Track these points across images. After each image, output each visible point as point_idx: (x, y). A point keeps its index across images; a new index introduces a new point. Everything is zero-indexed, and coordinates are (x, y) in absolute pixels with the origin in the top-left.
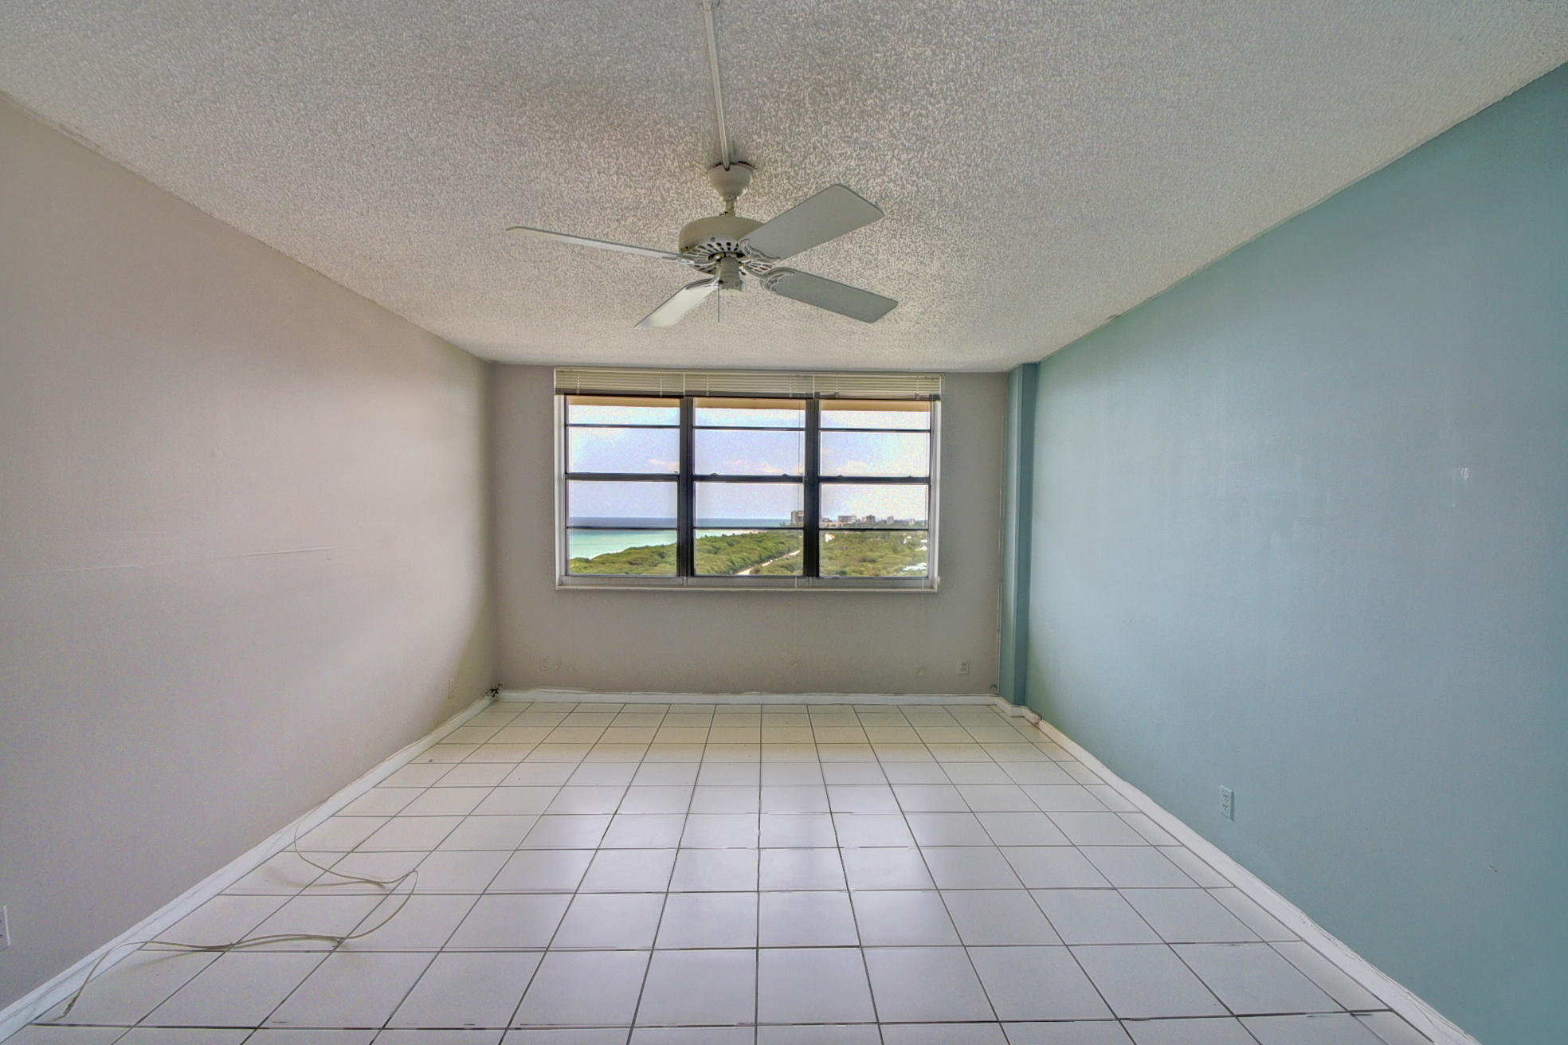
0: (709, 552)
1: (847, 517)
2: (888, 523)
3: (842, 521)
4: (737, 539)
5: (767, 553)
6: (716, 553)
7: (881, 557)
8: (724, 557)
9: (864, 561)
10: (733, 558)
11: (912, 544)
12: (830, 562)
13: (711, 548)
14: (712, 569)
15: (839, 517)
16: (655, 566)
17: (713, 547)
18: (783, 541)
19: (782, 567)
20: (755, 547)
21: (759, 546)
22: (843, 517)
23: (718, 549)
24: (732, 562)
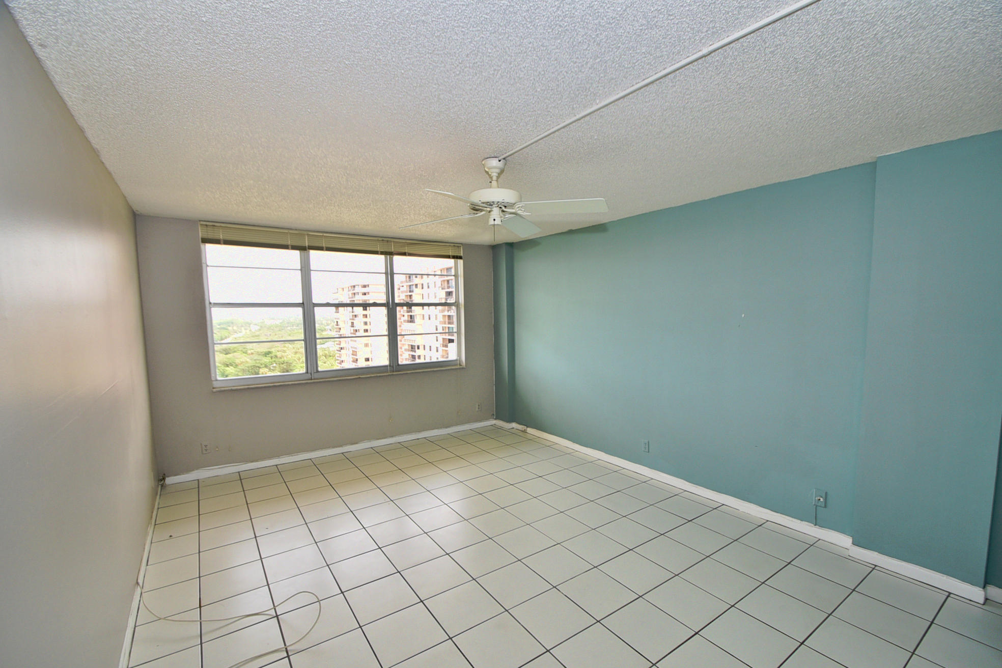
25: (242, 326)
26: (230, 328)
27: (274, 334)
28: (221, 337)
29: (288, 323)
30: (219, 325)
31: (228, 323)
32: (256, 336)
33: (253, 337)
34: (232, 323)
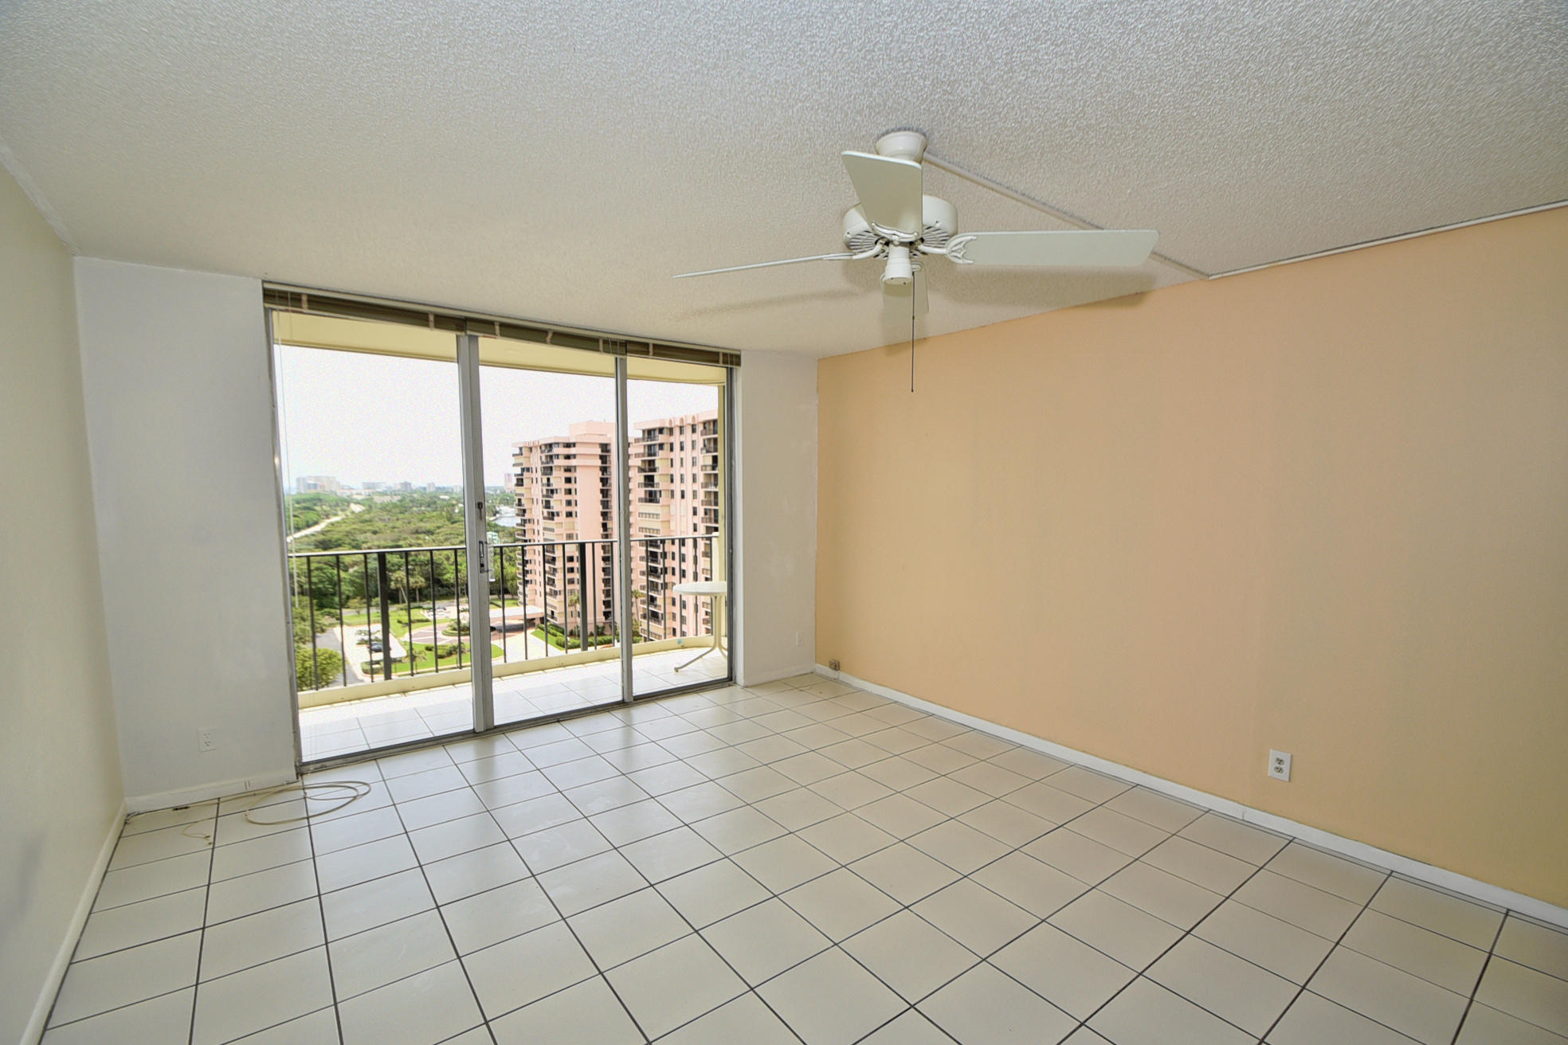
25: (337, 505)
26: (317, 508)
27: (395, 518)
28: (307, 522)
29: (411, 501)
30: (298, 503)
31: (312, 499)
32: (366, 521)
33: (362, 522)
34: (320, 500)
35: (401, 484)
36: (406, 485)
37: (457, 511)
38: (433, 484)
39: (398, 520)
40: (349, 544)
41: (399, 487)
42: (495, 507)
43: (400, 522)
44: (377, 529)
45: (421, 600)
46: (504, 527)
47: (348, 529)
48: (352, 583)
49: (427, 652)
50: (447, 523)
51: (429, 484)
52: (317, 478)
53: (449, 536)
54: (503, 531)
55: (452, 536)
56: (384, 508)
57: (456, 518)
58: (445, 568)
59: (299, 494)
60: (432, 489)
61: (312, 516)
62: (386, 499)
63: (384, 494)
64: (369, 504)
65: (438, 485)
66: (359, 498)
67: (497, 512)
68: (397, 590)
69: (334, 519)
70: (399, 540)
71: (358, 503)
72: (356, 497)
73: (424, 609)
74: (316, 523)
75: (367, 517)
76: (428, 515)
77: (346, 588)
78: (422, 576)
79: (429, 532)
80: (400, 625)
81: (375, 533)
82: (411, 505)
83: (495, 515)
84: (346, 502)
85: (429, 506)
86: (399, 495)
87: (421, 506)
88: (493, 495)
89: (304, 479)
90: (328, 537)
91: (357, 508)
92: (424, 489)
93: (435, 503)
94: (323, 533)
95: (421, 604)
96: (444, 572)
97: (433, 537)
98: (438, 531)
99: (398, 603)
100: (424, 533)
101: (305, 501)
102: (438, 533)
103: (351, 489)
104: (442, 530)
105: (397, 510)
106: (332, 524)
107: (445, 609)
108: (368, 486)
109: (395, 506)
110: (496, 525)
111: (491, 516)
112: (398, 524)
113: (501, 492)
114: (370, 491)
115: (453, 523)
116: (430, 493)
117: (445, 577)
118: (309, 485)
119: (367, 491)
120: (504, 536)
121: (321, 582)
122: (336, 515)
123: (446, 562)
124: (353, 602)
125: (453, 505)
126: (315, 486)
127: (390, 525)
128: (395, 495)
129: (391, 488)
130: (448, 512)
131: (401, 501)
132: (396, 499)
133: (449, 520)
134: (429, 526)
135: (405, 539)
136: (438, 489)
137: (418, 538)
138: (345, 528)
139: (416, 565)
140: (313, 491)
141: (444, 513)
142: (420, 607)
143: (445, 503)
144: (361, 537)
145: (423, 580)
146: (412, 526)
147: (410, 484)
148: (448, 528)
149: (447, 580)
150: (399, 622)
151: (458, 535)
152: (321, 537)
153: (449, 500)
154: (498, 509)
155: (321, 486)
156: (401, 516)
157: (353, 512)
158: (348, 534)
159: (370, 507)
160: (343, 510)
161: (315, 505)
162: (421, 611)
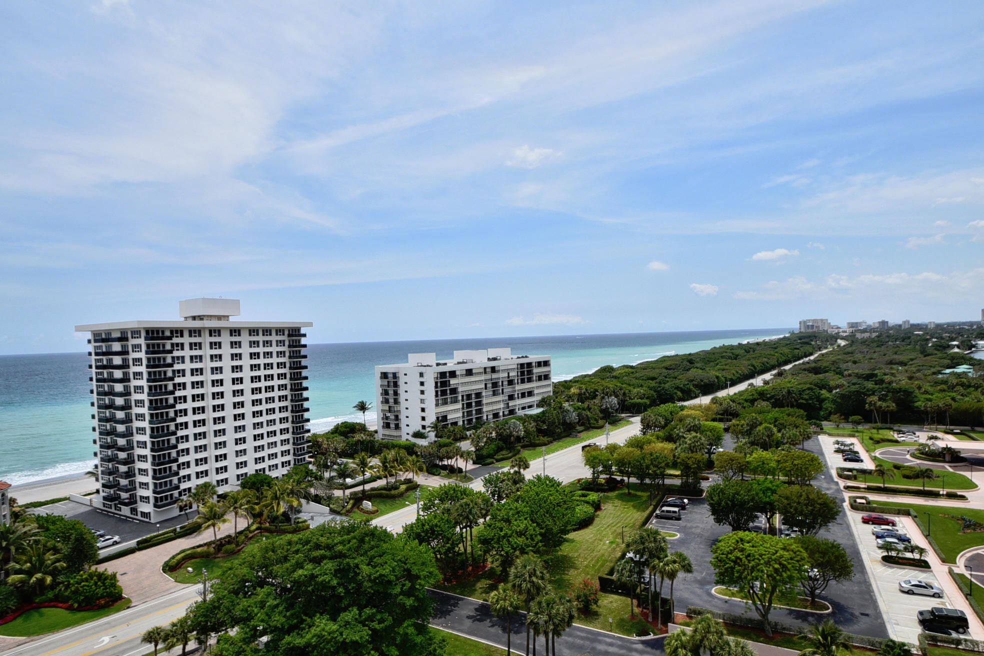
0: (730, 358)
1: (857, 323)
2: (903, 328)
3: (852, 327)
4: (753, 347)
5: (784, 358)
6: (736, 359)
7: (912, 360)
8: (747, 363)
9: (891, 363)
10: (754, 363)
11: (940, 346)
12: (854, 366)
13: (731, 355)
14: (737, 372)
15: (849, 323)
16: (687, 370)
17: (733, 354)
18: (797, 347)
19: (805, 370)
20: (772, 353)
21: (777, 352)
22: (852, 323)
23: (737, 355)
24: (753, 366)
35: (879, 322)
36: (884, 323)
37: (930, 345)
38: (908, 321)
39: (874, 352)
40: (834, 371)
41: (877, 325)
42: (970, 341)
43: (876, 354)
44: (856, 359)
45: (891, 423)
46: (980, 360)
47: (833, 359)
48: (834, 402)
49: (895, 471)
50: (920, 355)
51: (905, 322)
52: (815, 321)
53: (921, 368)
54: (979, 364)
55: (924, 367)
56: (864, 342)
57: (929, 351)
58: (916, 397)
59: (802, 333)
60: (907, 327)
61: (808, 348)
62: (866, 335)
63: (864, 331)
64: (851, 339)
65: (912, 322)
66: (845, 334)
67: (974, 346)
68: (872, 411)
69: (824, 351)
70: (875, 370)
71: (843, 338)
72: (842, 334)
73: (894, 431)
74: (811, 354)
75: (850, 349)
76: (902, 348)
77: (827, 405)
78: (893, 402)
79: (902, 364)
80: (871, 442)
81: (855, 362)
82: (887, 340)
83: (970, 349)
84: (836, 337)
85: (903, 341)
86: (877, 332)
87: (896, 341)
88: (968, 330)
89: (805, 322)
90: (819, 364)
91: (842, 343)
92: (900, 326)
93: (909, 338)
94: (815, 361)
95: (892, 426)
96: (916, 399)
97: (906, 368)
98: (911, 363)
99: (871, 422)
100: (898, 364)
101: (804, 337)
102: (911, 365)
103: (838, 328)
104: (915, 361)
105: (875, 344)
106: (823, 355)
107: (915, 434)
108: (852, 325)
109: (873, 341)
110: (972, 359)
111: (966, 350)
112: (875, 355)
113: (978, 327)
114: (854, 329)
115: (925, 356)
116: (905, 330)
117: (916, 404)
118: (808, 326)
119: (851, 329)
120: (980, 370)
121: (811, 399)
122: (826, 348)
123: (917, 391)
124: (833, 417)
125: (927, 340)
126: (812, 326)
127: (868, 357)
128: (874, 332)
129: (871, 326)
130: (922, 345)
131: (878, 337)
132: (874, 335)
133: (922, 353)
134: (902, 358)
135: (880, 369)
136: (912, 325)
137: (891, 368)
138: (832, 358)
139: (889, 392)
140: (810, 330)
141: (917, 347)
142: (891, 429)
143: (919, 338)
144: (843, 366)
145: (894, 405)
146: (887, 358)
147: (887, 322)
148: (921, 360)
149: (917, 407)
150: (871, 439)
151: (931, 366)
152: (813, 365)
153: (923, 335)
154: (974, 343)
155: (817, 327)
156: (878, 349)
157: (839, 346)
158: (834, 363)
159: (853, 342)
160: (832, 345)
161: (812, 341)
162: (892, 433)
